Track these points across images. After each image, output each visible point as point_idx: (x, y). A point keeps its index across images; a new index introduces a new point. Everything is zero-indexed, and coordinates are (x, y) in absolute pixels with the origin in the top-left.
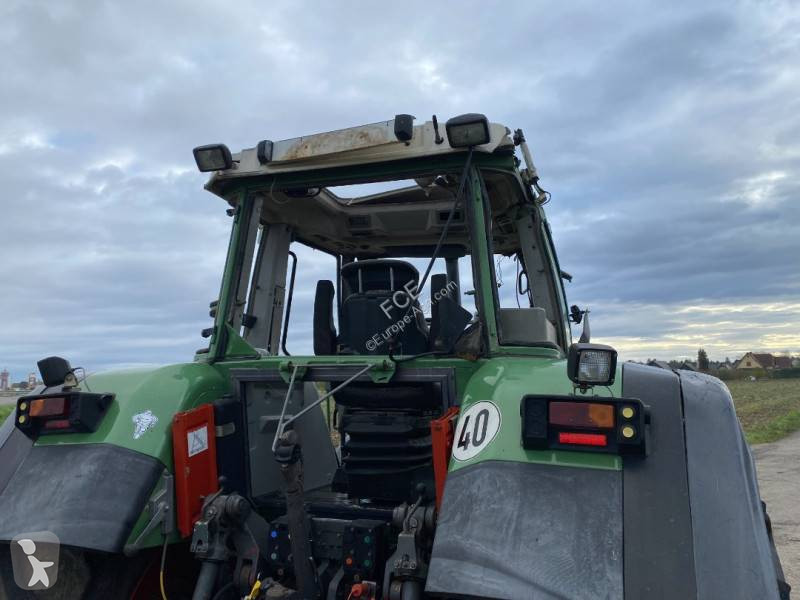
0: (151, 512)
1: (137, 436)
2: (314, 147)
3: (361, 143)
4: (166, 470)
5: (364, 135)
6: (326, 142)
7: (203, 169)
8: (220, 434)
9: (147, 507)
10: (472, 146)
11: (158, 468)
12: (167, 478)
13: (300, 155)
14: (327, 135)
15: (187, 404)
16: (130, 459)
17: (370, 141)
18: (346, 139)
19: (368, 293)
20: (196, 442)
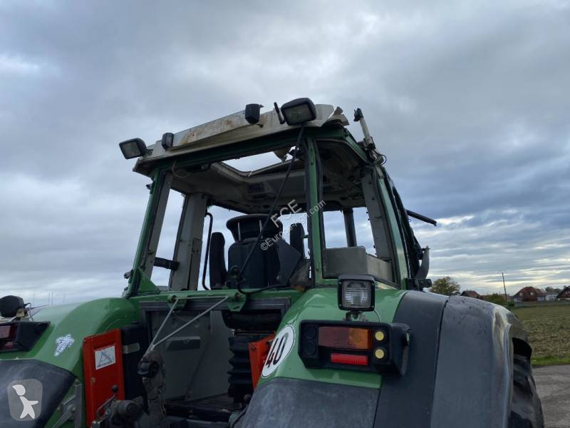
0: (62, 412)
1: (57, 354)
2: (198, 134)
3: (228, 128)
4: (77, 380)
5: (229, 123)
6: (206, 130)
7: (127, 157)
8: (126, 352)
9: (58, 408)
10: (303, 123)
11: (70, 379)
12: (78, 385)
13: (190, 141)
14: (206, 125)
15: (101, 329)
16: (48, 371)
17: (232, 126)
18: (218, 127)
19: (245, 240)
20: (104, 358)
